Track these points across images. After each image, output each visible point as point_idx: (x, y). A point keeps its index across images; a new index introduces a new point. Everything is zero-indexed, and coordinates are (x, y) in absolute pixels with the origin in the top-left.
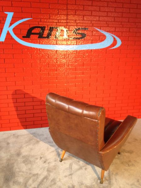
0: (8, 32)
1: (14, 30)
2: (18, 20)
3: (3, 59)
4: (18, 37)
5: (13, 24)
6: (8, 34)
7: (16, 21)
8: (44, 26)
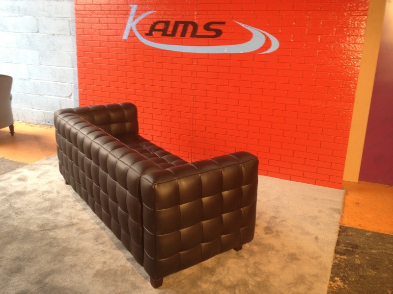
4: (141, 34)
5: (136, 18)
7: (140, 15)
8: (169, 20)
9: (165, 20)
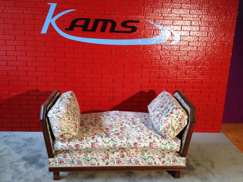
0: (50, 23)
1: (57, 22)
2: (62, 12)
3: (44, 52)
4: (61, 29)
5: (56, 15)
6: (51, 25)
7: (59, 12)
8: (88, 18)
9: (85, 18)
